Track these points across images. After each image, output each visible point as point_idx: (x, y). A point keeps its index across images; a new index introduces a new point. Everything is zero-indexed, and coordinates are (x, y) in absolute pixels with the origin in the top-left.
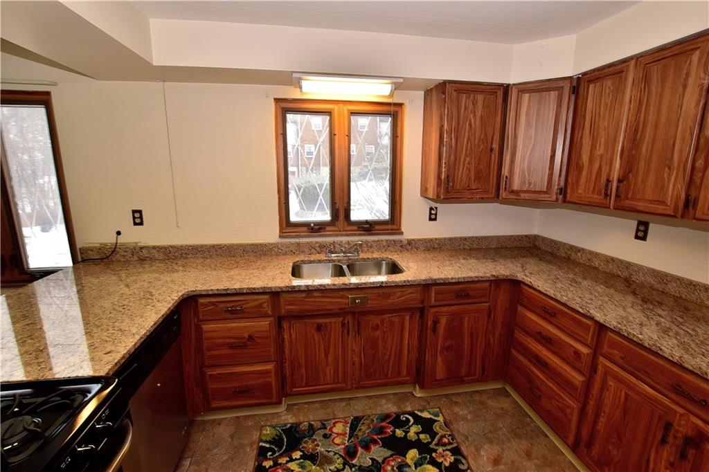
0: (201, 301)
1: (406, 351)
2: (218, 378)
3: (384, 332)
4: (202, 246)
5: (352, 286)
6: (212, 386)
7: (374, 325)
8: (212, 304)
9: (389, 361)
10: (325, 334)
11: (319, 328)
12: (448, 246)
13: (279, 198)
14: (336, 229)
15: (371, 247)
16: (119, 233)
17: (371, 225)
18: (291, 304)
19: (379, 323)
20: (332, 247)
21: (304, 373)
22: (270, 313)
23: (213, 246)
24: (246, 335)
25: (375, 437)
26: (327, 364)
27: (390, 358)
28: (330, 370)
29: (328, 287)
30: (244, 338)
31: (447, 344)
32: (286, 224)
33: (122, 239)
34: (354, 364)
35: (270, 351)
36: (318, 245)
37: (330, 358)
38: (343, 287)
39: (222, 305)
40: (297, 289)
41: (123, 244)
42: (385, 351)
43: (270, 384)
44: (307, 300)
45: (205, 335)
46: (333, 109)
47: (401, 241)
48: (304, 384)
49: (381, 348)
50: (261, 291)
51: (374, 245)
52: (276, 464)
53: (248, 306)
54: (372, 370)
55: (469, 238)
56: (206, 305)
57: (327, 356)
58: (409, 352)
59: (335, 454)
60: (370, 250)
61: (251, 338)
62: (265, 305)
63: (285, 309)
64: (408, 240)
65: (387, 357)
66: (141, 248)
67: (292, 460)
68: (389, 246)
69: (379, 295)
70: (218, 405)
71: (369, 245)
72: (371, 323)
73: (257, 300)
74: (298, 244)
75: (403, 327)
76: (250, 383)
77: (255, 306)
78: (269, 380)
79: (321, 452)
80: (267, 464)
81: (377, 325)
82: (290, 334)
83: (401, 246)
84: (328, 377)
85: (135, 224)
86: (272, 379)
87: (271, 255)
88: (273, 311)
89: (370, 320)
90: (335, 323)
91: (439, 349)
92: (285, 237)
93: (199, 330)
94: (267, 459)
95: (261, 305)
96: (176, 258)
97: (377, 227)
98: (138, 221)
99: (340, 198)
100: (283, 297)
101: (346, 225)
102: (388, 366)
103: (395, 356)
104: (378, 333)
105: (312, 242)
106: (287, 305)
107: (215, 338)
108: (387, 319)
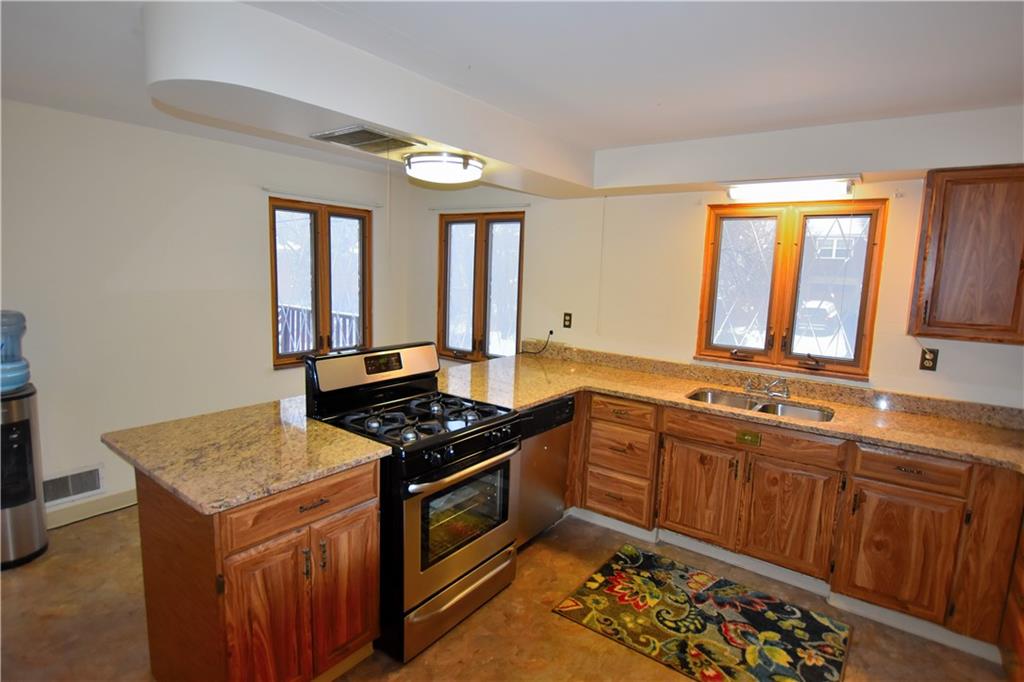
0: (596, 398)
1: (814, 528)
2: (596, 477)
3: (784, 492)
4: (615, 356)
5: (740, 418)
6: (591, 483)
7: (772, 477)
8: (603, 403)
9: (788, 533)
10: (709, 469)
11: (703, 460)
12: (954, 415)
13: (701, 316)
14: (768, 361)
15: (812, 390)
16: (551, 332)
17: (817, 362)
18: (673, 422)
19: (778, 477)
20: (756, 381)
21: (680, 505)
22: (652, 425)
23: (626, 357)
24: (627, 443)
25: (738, 604)
26: (707, 507)
27: (790, 527)
28: (710, 514)
29: (713, 412)
30: (624, 445)
31: (878, 538)
32: (706, 345)
33: (553, 339)
34: (740, 519)
35: (645, 467)
36: (738, 375)
37: (712, 499)
38: (731, 416)
39: (611, 407)
40: (680, 406)
41: (552, 343)
42: (784, 517)
43: (640, 502)
44: (691, 421)
45: (593, 431)
46: (781, 213)
47: (862, 390)
48: (678, 520)
49: (778, 510)
50: (646, 400)
51: (818, 389)
52: (623, 570)
53: (633, 413)
54: (763, 536)
55: (1002, 409)
56: (598, 403)
57: (708, 496)
58: (820, 531)
59: (683, 591)
60: (812, 395)
61: (631, 447)
62: (648, 416)
63: (666, 426)
64: (874, 391)
65: (785, 527)
66: (566, 349)
67: (638, 575)
68: (841, 395)
69: (777, 437)
70: (592, 506)
71: (810, 387)
72: (767, 473)
73: (641, 409)
74: (714, 370)
75: (812, 494)
76: (623, 494)
77: (639, 416)
78: (640, 497)
79: (669, 584)
80: (615, 566)
81: (775, 479)
82: (671, 458)
83: (863, 399)
84: (707, 522)
85: (565, 326)
86: (644, 498)
87: (682, 378)
88: (656, 424)
89: (766, 470)
90: (722, 459)
91: (863, 539)
92: (701, 360)
93: (589, 426)
94: (617, 563)
95: (644, 415)
96: (591, 363)
97: (828, 367)
98: (567, 323)
99: (777, 322)
100: (667, 413)
101: (782, 357)
102: (786, 541)
103: (798, 529)
104: (776, 490)
105: (731, 370)
106: (670, 422)
107: (601, 437)
108: (790, 475)
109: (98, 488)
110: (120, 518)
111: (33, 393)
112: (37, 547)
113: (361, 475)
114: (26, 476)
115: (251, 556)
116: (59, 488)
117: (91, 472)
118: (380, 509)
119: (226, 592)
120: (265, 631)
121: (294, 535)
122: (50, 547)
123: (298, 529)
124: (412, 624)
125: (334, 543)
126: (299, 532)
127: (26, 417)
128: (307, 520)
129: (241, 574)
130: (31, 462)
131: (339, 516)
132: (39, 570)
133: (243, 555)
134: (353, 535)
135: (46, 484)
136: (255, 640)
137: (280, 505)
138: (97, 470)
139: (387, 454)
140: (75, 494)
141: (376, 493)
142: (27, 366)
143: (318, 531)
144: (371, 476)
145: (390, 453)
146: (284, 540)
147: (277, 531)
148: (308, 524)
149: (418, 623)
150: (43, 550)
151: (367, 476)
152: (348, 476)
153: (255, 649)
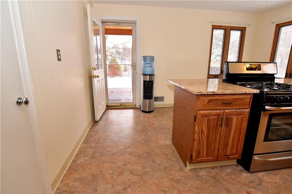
109: (163, 101)
110: (167, 109)
111: (154, 75)
112: (152, 110)
113: (245, 98)
114: (151, 94)
115: (205, 113)
116: (157, 99)
117: (163, 97)
118: (250, 114)
119: (197, 121)
120: (205, 138)
121: (219, 111)
122: (154, 111)
123: (220, 110)
124: (255, 160)
125: (232, 119)
126: (220, 111)
127: (153, 80)
128: (223, 108)
129: (202, 117)
130: (153, 90)
131: (234, 110)
132: (151, 115)
133: (203, 112)
134: (238, 119)
135: (154, 97)
136: (202, 140)
137: (216, 99)
138: (164, 97)
139: (257, 93)
140: (159, 101)
141: (249, 107)
142: (154, 69)
143: (227, 113)
144: (249, 99)
145: (259, 92)
146: (215, 111)
147: (213, 108)
148: (224, 109)
149: (257, 160)
150: (153, 111)
151: (247, 99)
152: (240, 97)
153: (202, 142)
